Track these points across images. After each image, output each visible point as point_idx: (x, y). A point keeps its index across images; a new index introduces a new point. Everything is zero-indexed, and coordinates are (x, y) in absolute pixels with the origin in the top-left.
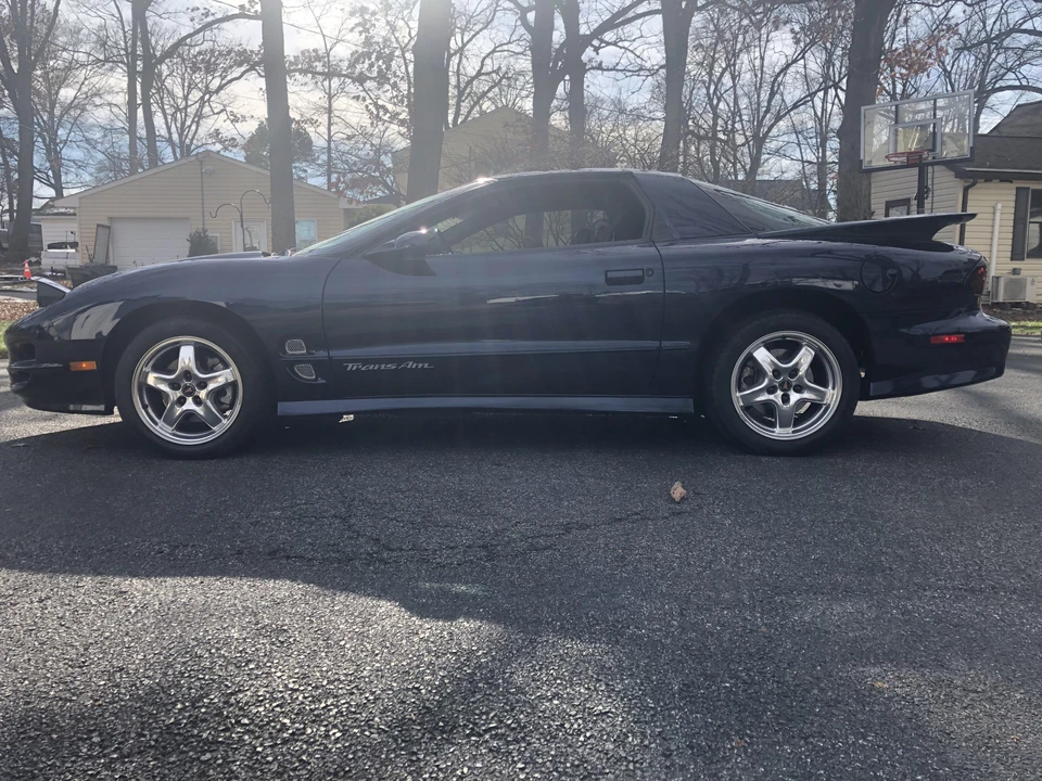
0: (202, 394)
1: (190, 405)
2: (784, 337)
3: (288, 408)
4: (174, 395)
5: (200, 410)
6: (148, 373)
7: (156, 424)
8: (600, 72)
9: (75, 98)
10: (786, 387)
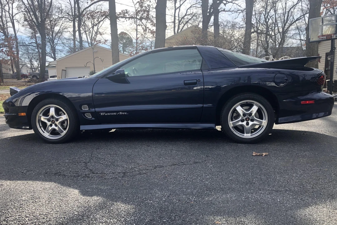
0: (57, 123)
1: (54, 126)
2: (247, 102)
3: (83, 128)
4: (49, 123)
5: (57, 128)
6: (41, 116)
7: (44, 132)
8: (224, 12)
9: (59, 30)
10: (247, 120)
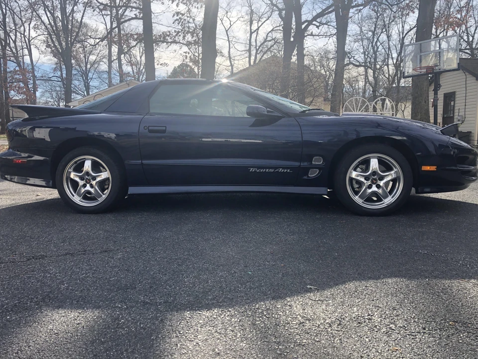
9: (96, 60)
